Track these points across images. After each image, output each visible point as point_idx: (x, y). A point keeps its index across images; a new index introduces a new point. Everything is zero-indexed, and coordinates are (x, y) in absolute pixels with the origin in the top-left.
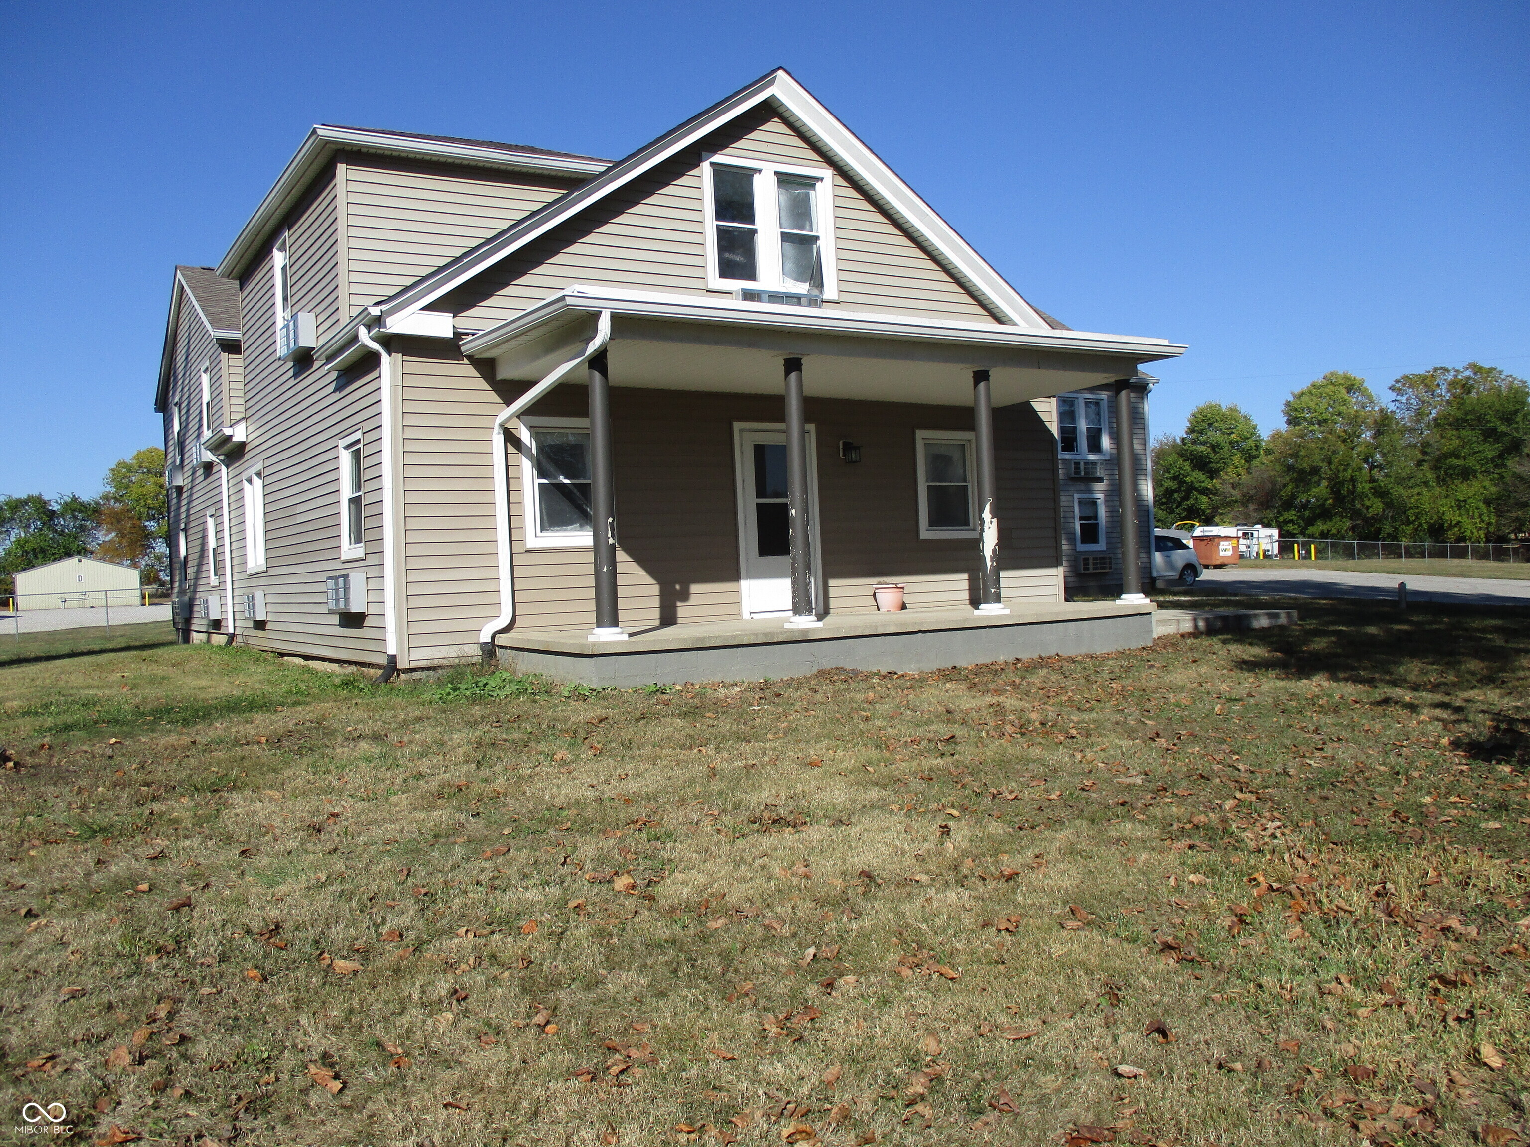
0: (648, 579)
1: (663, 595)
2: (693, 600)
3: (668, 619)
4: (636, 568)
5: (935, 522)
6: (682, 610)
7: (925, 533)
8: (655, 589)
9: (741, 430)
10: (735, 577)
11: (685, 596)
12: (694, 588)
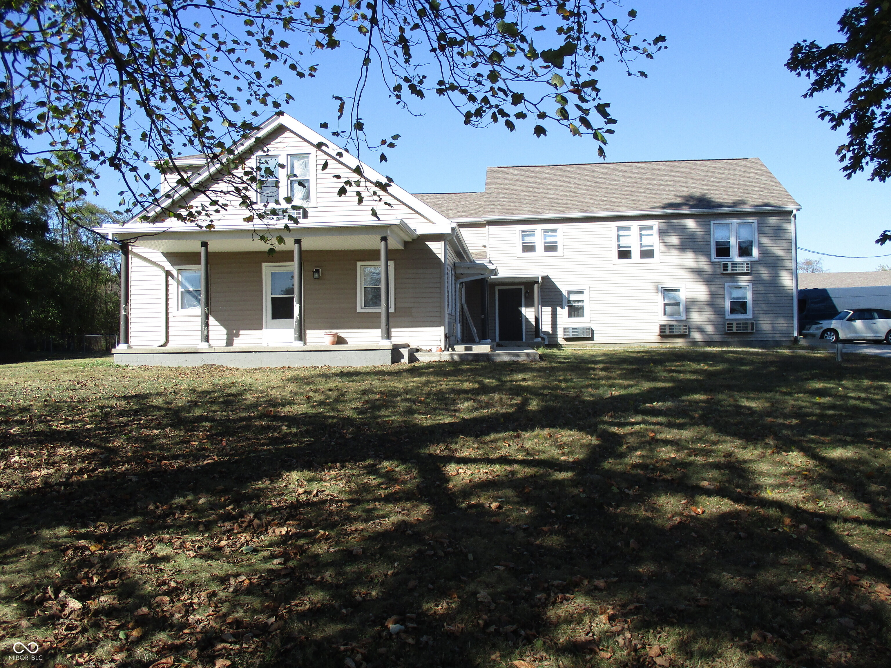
0: (222, 328)
1: (227, 334)
2: (241, 337)
3: (229, 343)
4: (217, 323)
5: (366, 304)
6: (236, 341)
7: (359, 310)
8: (225, 332)
9: (266, 267)
10: (260, 328)
11: (237, 335)
12: (241, 332)
